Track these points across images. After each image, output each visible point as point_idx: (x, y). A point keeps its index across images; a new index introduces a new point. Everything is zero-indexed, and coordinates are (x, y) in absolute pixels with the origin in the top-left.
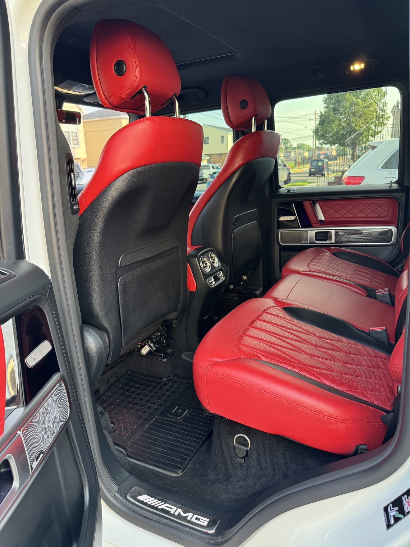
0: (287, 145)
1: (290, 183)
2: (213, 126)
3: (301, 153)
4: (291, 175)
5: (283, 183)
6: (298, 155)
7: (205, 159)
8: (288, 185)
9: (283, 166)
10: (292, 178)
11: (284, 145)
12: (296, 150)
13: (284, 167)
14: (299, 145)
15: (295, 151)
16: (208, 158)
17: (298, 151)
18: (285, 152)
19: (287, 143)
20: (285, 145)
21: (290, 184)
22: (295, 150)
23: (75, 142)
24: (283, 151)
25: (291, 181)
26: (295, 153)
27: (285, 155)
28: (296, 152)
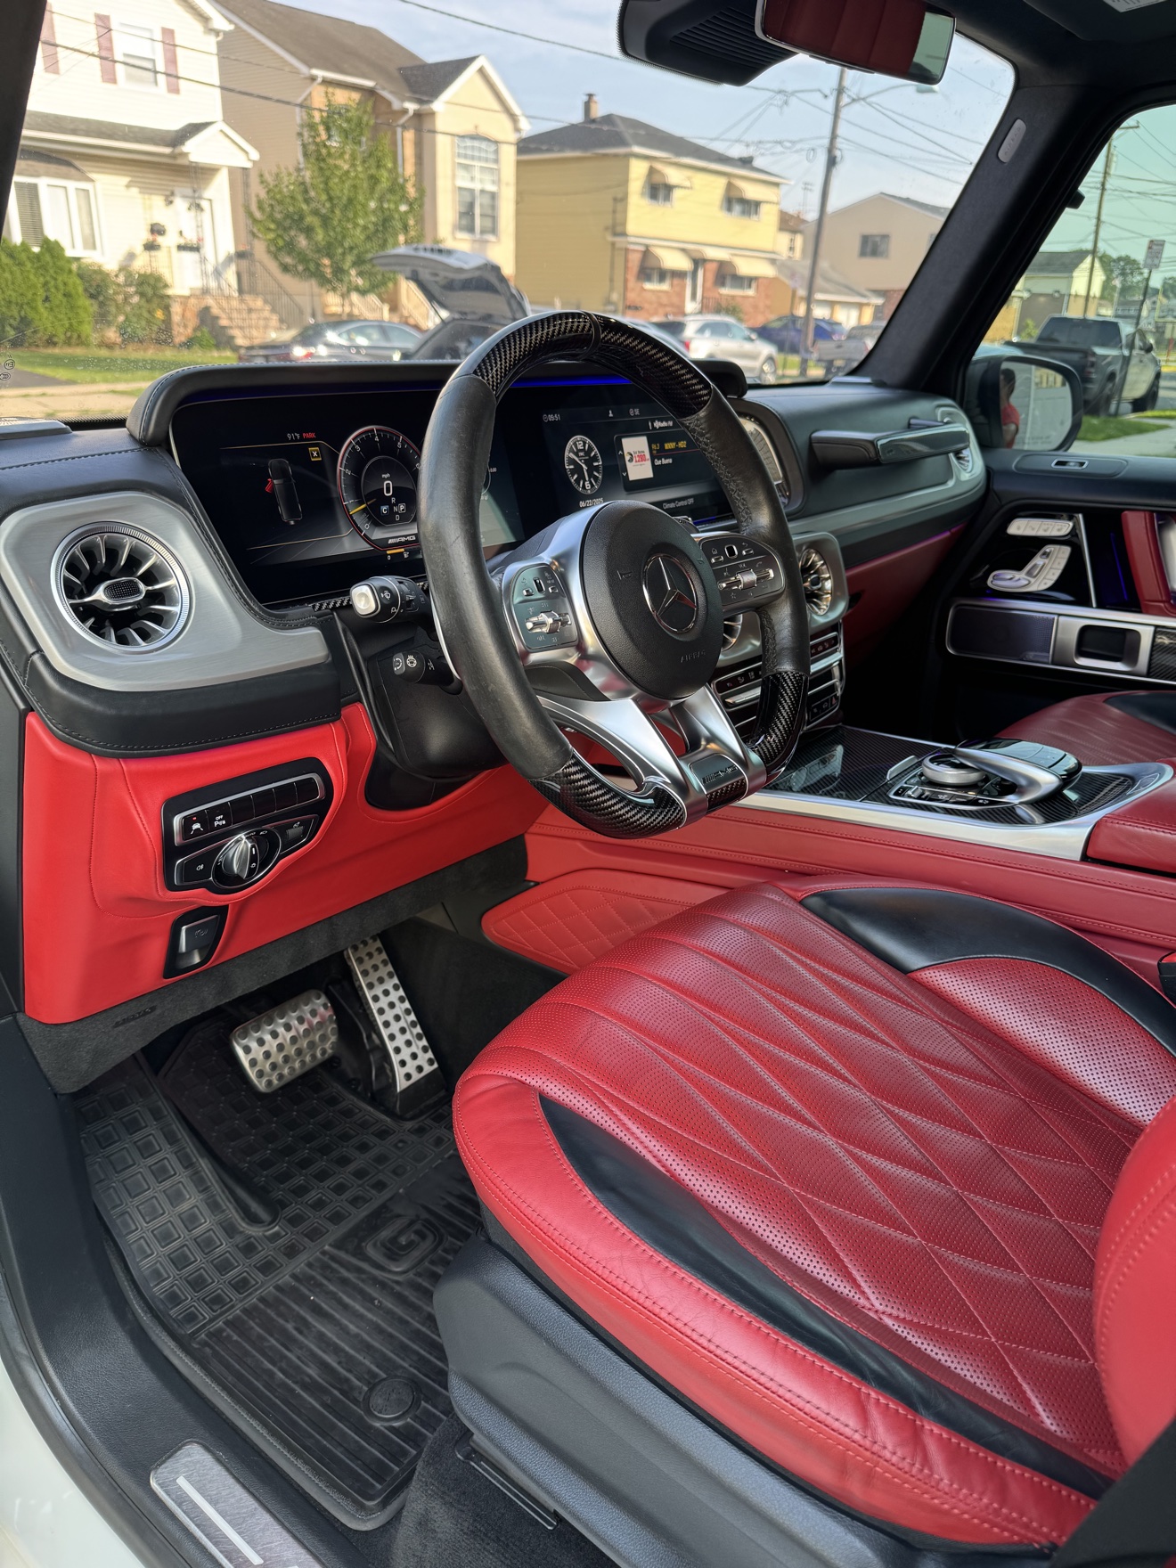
0: (1129, 278)
1: (1153, 408)
2: (907, 200)
3: (1173, 310)
4: (1162, 383)
5: (1129, 407)
6: (1163, 317)
7: (868, 304)
8: (1149, 413)
9: (1141, 349)
10: (1162, 393)
11: (1121, 278)
12: (1160, 297)
13: (1143, 352)
14: (1171, 282)
15: (1154, 303)
16: (879, 301)
17: (1165, 301)
18: (1121, 304)
19: (1132, 273)
20: (1125, 280)
21: (1156, 413)
22: (1154, 299)
23: (488, 223)
24: (1113, 296)
25: (1159, 403)
26: (1154, 309)
27: (1120, 313)
28: (1158, 303)
